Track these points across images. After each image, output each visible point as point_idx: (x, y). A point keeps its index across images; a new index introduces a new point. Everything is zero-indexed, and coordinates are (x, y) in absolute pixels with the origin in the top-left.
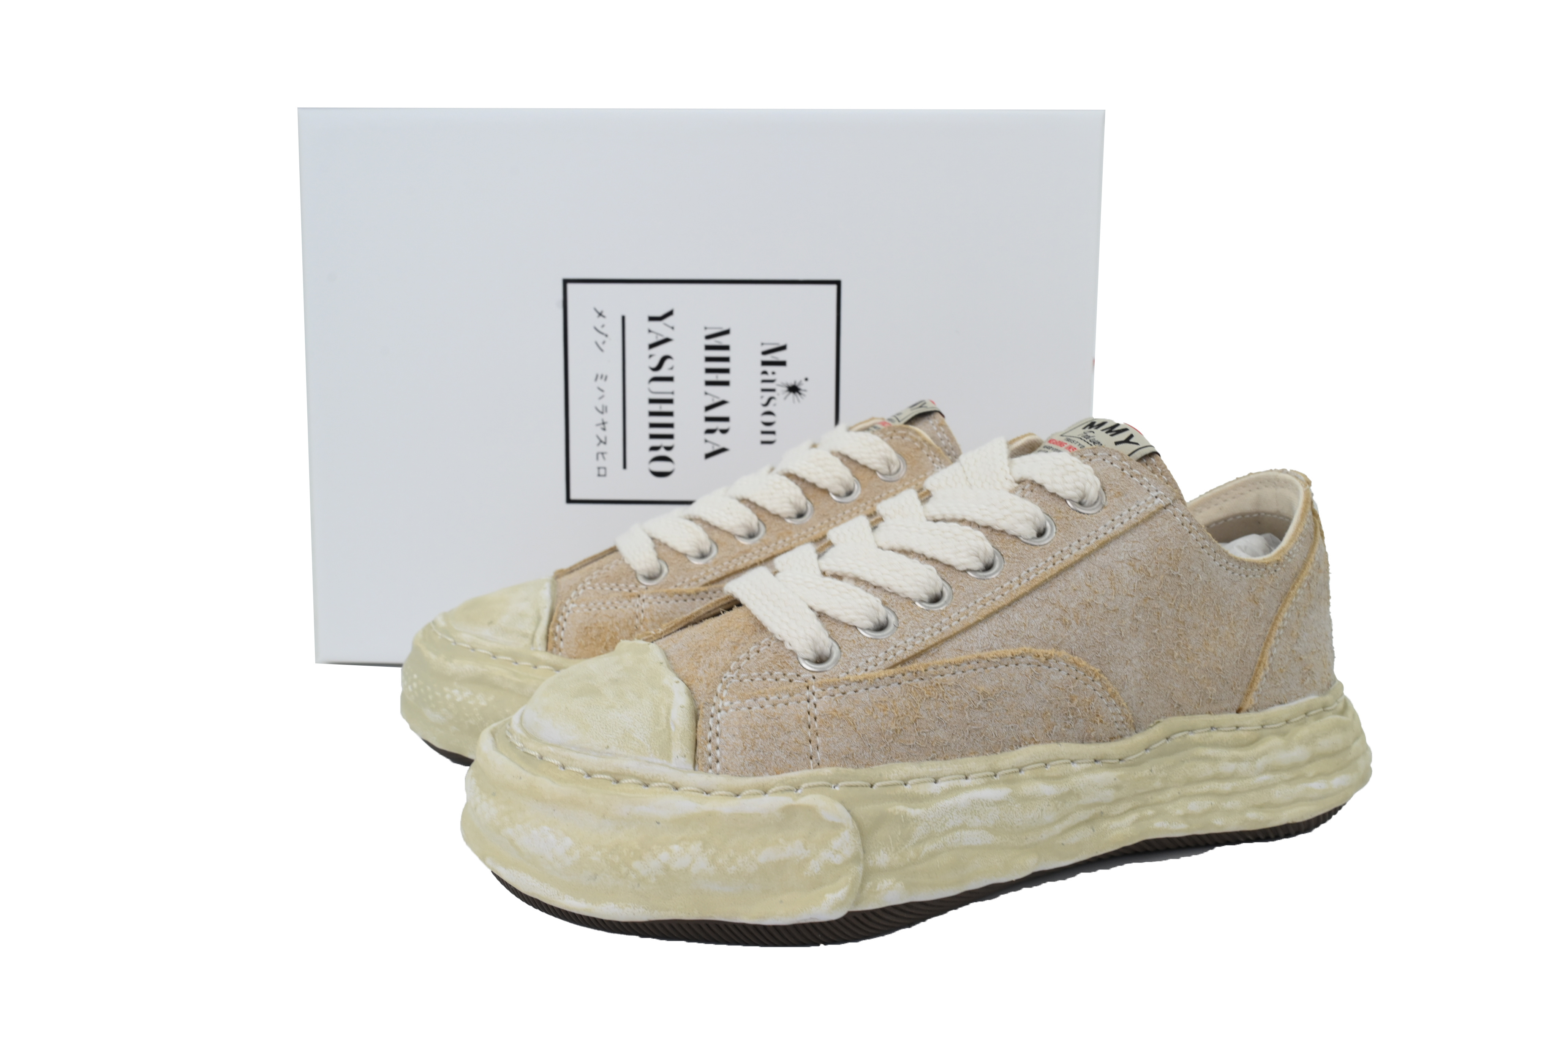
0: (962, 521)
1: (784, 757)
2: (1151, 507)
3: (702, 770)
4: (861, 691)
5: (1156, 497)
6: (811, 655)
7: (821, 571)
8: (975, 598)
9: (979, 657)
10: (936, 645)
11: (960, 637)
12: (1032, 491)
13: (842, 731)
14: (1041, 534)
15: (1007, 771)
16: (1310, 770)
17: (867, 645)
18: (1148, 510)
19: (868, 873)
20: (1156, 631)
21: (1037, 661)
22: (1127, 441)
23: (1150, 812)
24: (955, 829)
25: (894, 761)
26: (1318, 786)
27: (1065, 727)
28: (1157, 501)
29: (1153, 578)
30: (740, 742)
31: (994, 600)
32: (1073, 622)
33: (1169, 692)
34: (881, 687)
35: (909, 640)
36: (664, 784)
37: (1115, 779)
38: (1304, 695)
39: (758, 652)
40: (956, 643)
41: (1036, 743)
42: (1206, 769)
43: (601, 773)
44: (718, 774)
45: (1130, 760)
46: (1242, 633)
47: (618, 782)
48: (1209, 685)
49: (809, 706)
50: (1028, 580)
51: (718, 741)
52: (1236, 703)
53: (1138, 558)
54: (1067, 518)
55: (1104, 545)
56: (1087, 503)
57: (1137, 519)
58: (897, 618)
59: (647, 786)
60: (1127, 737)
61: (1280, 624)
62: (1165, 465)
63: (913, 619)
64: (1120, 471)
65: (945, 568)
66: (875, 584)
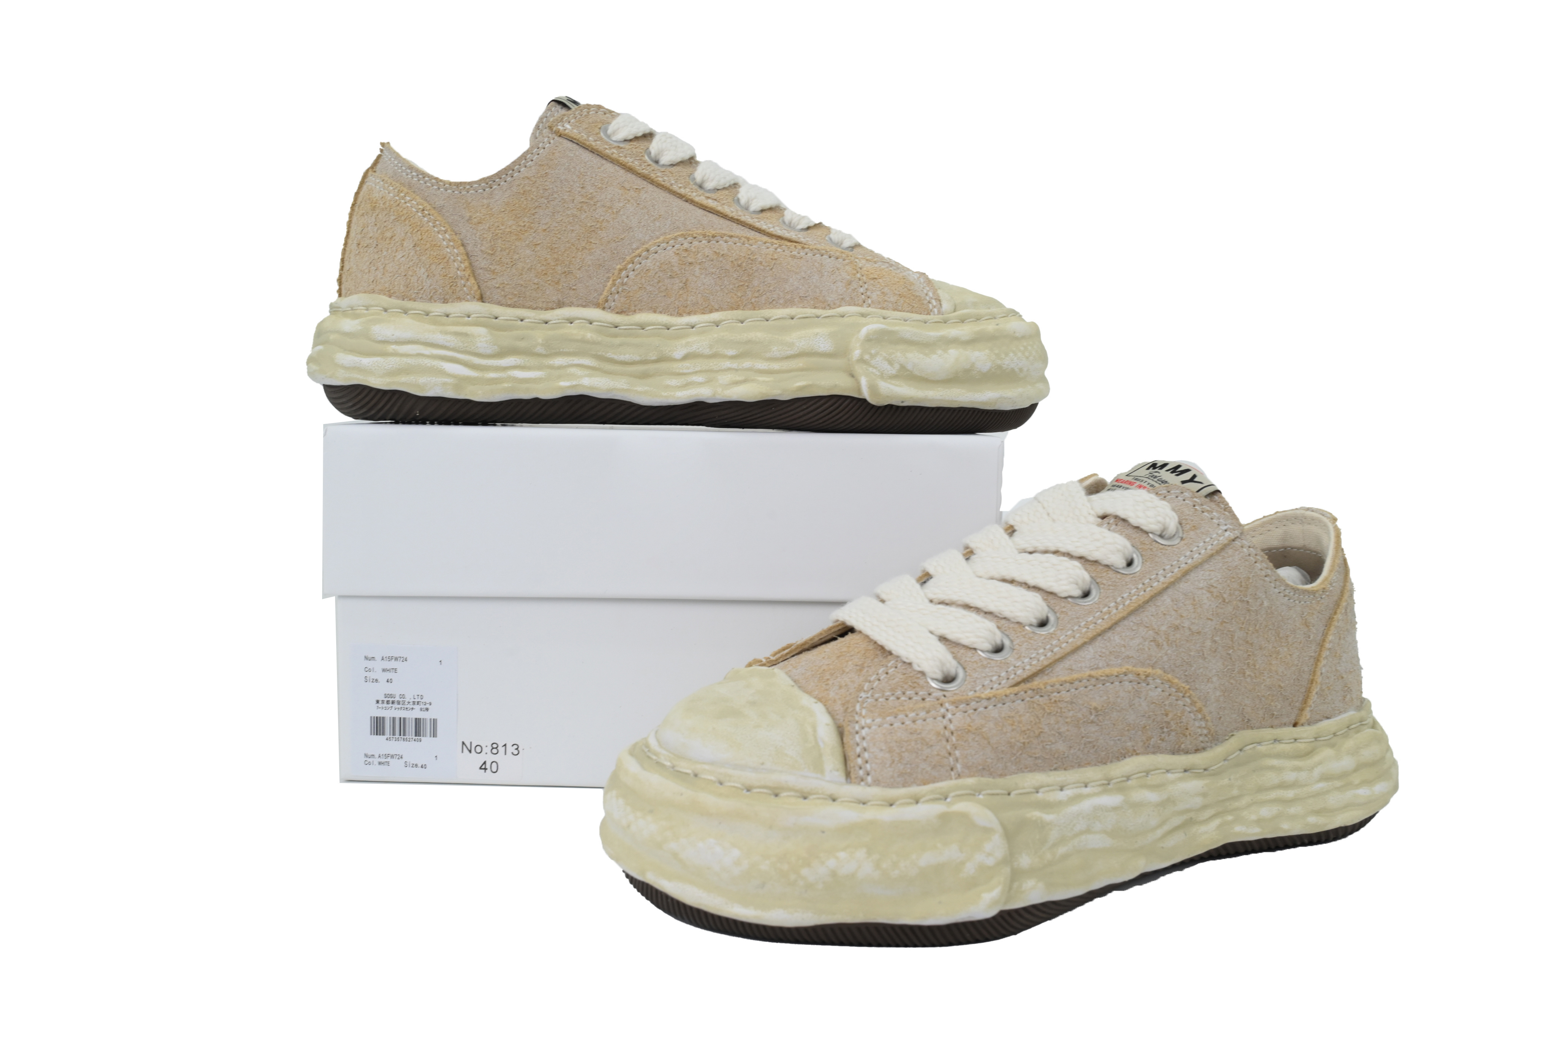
0: (1056, 552)
1: (929, 769)
2: (1223, 540)
3: (855, 783)
4: (991, 707)
5: (1226, 531)
6: (939, 676)
7: (928, 599)
8: (1079, 622)
9: (1090, 676)
10: (1050, 665)
11: (1069, 658)
12: (1116, 525)
13: (978, 744)
14: (1130, 564)
15: (1118, 780)
16: (1356, 779)
17: (989, 666)
18: (1221, 542)
19: (1016, 875)
20: (1230, 652)
21: (1137, 679)
22: (1192, 480)
23: (1230, 818)
24: (1082, 833)
25: (1023, 772)
26: (1363, 792)
27: (1161, 739)
28: (1227, 534)
29: (1228, 603)
30: (887, 755)
31: (1096, 623)
32: (1165, 643)
33: (1241, 708)
34: (1007, 704)
35: (1026, 660)
36: (821, 796)
37: (1203, 787)
38: (1345, 712)
39: (887, 673)
40: (1067, 663)
41: (1137, 754)
42: (1271, 778)
43: (760, 787)
44: (869, 786)
45: (1213, 770)
46: (1298, 654)
47: (776, 795)
48: (1272, 701)
49: (945, 722)
50: (1124, 605)
51: (866, 755)
52: (1293, 718)
53: (1214, 585)
54: (1151, 549)
55: (1186, 573)
56: (1166, 536)
57: (1212, 550)
58: (1012, 641)
59: (805, 798)
60: (1208, 749)
61: (1327, 645)
62: (1226, 502)
63: (1027, 641)
64: (1192, 507)
65: (1048, 594)
66: (986, 610)
